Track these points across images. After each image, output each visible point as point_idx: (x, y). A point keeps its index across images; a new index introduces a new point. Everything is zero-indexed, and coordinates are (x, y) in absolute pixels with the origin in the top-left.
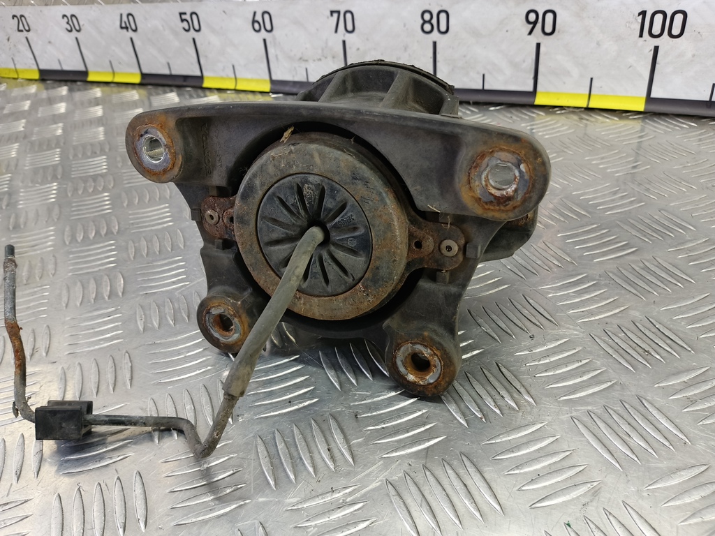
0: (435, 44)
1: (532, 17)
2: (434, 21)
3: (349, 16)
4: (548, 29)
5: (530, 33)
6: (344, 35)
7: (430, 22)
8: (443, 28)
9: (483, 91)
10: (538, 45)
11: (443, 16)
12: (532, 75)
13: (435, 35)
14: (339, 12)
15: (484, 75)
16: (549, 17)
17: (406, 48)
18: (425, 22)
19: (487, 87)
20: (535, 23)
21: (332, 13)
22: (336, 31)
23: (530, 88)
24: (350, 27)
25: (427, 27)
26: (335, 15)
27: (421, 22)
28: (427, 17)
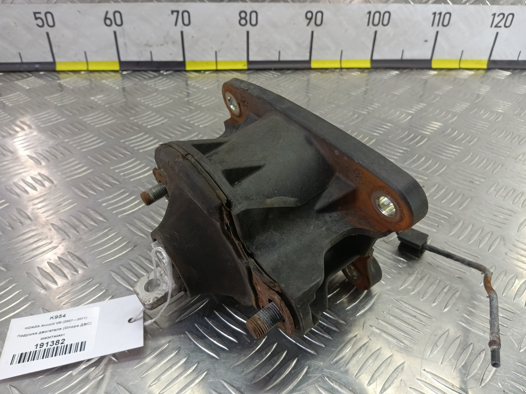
0: (248, 33)
1: (309, 15)
2: (248, 18)
3: (186, 15)
4: (319, 22)
5: (308, 24)
6: (182, 27)
7: (245, 18)
8: (254, 22)
9: (279, 62)
10: (312, 32)
11: (254, 15)
12: (308, 50)
13: (248, 27)
14: (178, 12)
15: (279, 52)
16: (319, 15)
17: (228, 36)
18: (241, 18)
19: (282, 59)
20: (311, 19)
21: (172, 12)
22: (176, 24)
23: (307, 58)
24: (186, 22)
25: (243, 22)
26: (175, 14)
27: (239, 18)
28: (243, 15)
